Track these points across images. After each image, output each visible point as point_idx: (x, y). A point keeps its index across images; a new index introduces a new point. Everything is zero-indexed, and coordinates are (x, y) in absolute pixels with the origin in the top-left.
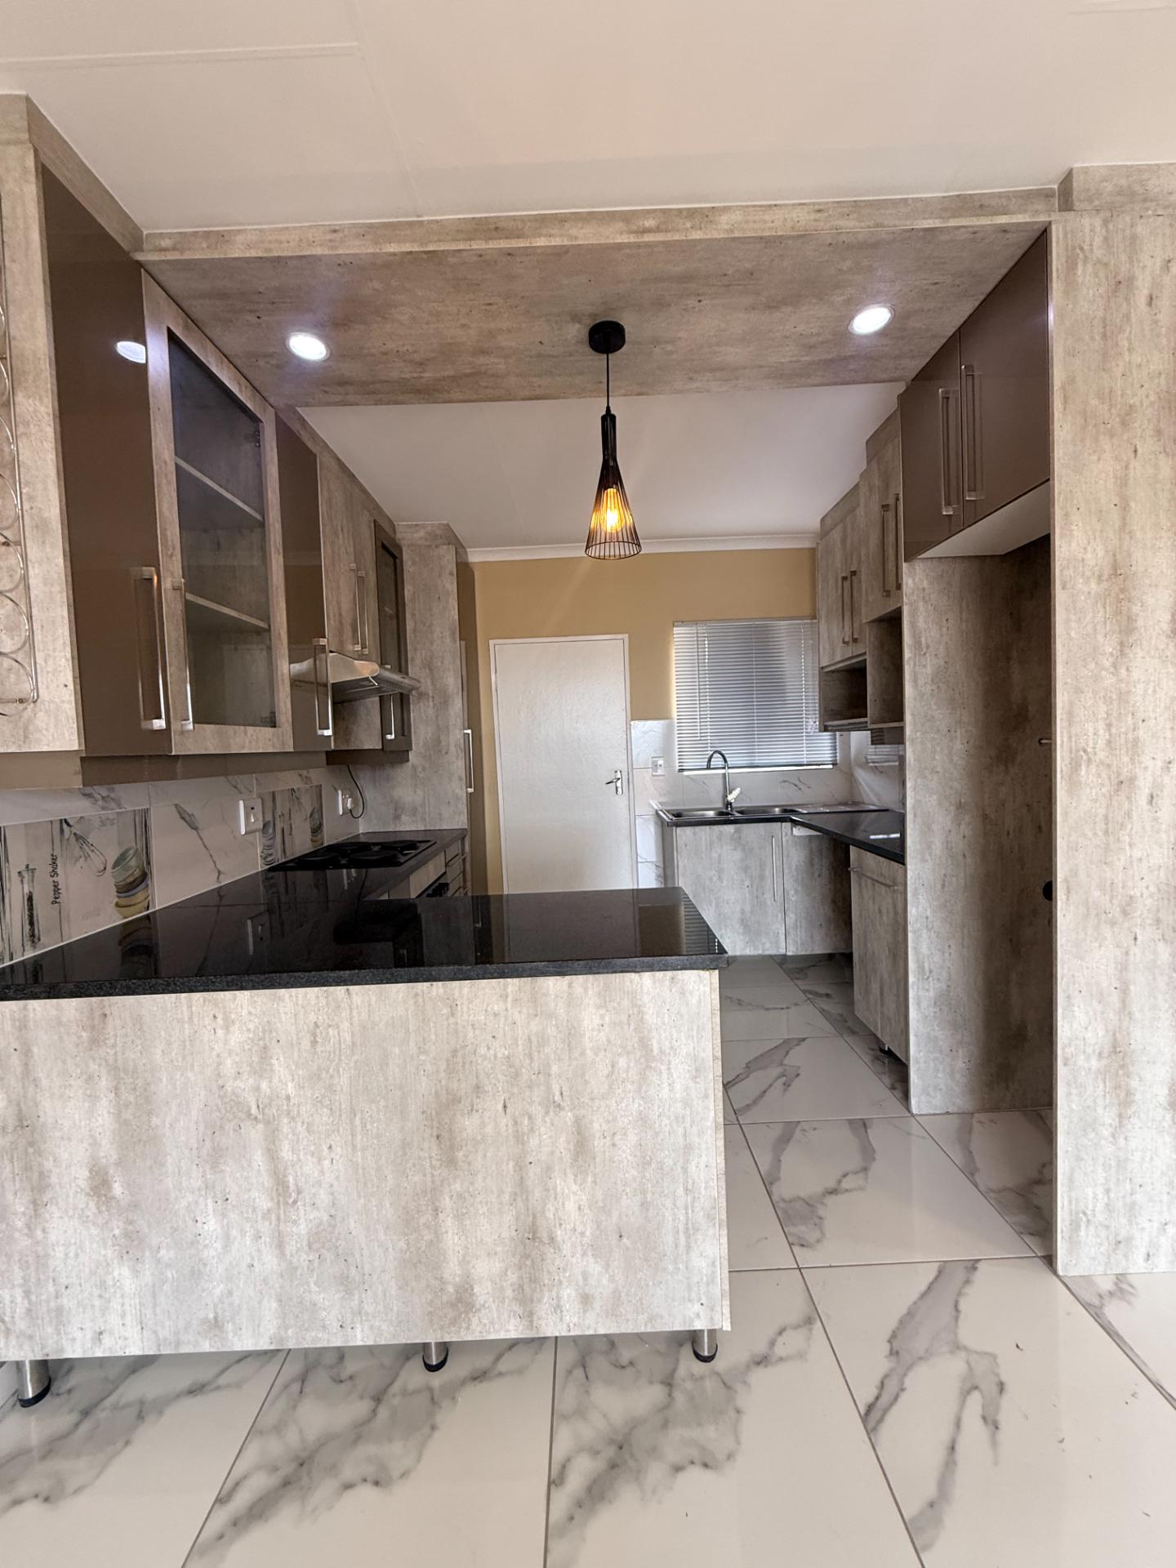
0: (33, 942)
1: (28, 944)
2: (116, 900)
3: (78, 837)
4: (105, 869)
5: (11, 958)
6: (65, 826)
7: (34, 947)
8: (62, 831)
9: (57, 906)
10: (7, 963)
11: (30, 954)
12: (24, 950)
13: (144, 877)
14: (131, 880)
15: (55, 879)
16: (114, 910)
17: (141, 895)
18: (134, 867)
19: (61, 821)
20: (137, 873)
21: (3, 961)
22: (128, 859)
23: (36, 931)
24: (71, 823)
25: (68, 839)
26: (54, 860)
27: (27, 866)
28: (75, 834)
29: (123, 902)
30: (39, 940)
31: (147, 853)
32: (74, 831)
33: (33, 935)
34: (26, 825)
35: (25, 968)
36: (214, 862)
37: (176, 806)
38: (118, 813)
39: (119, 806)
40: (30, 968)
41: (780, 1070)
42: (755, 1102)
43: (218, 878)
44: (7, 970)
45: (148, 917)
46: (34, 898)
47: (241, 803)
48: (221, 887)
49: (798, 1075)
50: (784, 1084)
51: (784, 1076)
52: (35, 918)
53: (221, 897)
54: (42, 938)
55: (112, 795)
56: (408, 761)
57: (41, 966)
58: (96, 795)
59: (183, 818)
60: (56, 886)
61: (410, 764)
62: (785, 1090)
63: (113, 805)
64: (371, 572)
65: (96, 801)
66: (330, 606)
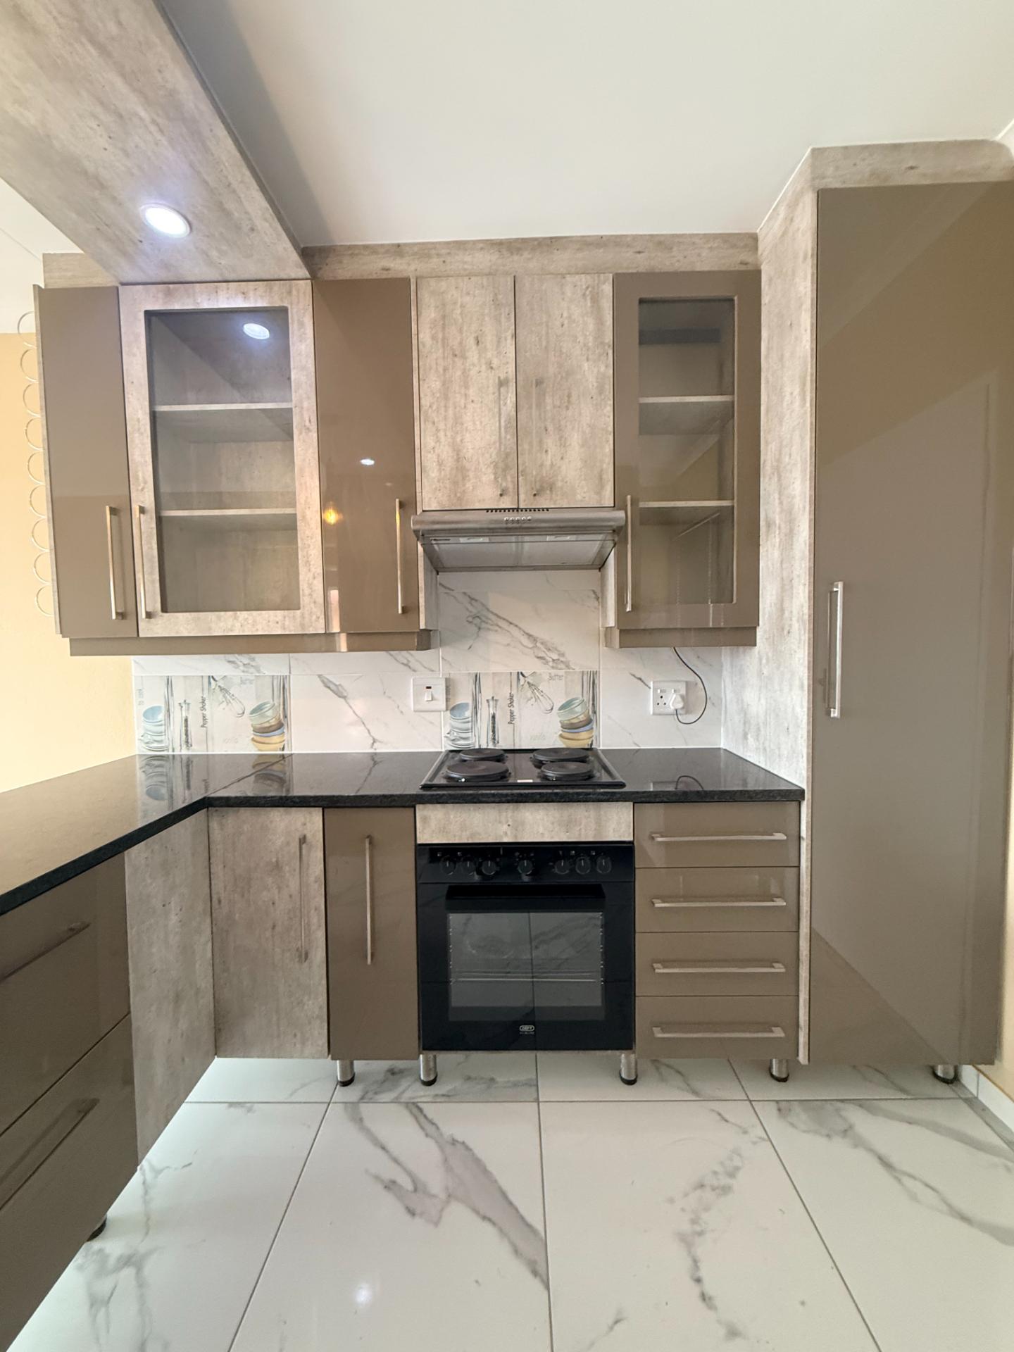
0: (188, 745)
1: (184, 746)
2: (253, 736)
3: (221, 689)
4: (244, 713)
5: (173, 751)
6: (212, 680)
7: (188, 749)
8: (210, 683)
9: (205, 729)
10: (171, 753)
11: (185, 752)
12: (181, 749)
13: (280, 726)
14: (267, 725)
15: (204, 712)
16: (251, 743)
17: (275, 738)
18: (270, 718)
19: (209, 677)
20: (273, 722)
21: (168, 750)
22: (265, 710)
23: (189, 740)
24: (217, 679)
25: (214, 689)
26: (203, 701)
27: (185, 701)
28: (219, 687)
29: (258, 738)
30: (191, 745)
31: (284, 708)
32: (218, 684)
33: (187, 742)
34: (185, 677)
35: (182, 759)
36: (369, 731)
37: (320, 676)
38: (256, 676)
39: (259, 671)
40: (184, 758)
43: (373, 744)
44: (171, 758)
46: (189, 720)
47: (411, 679)
52: (189, 732)
54: (193, 745)
55: (253, 663)
56: (756, 645)
57: (192, 762)
58: (238, 663)
59: (329, 688)
60: (204, 718)
61: (756, 649)
63: (253, 670)
64: (586, 365)
65: (238, 667)
66: (430, 455)
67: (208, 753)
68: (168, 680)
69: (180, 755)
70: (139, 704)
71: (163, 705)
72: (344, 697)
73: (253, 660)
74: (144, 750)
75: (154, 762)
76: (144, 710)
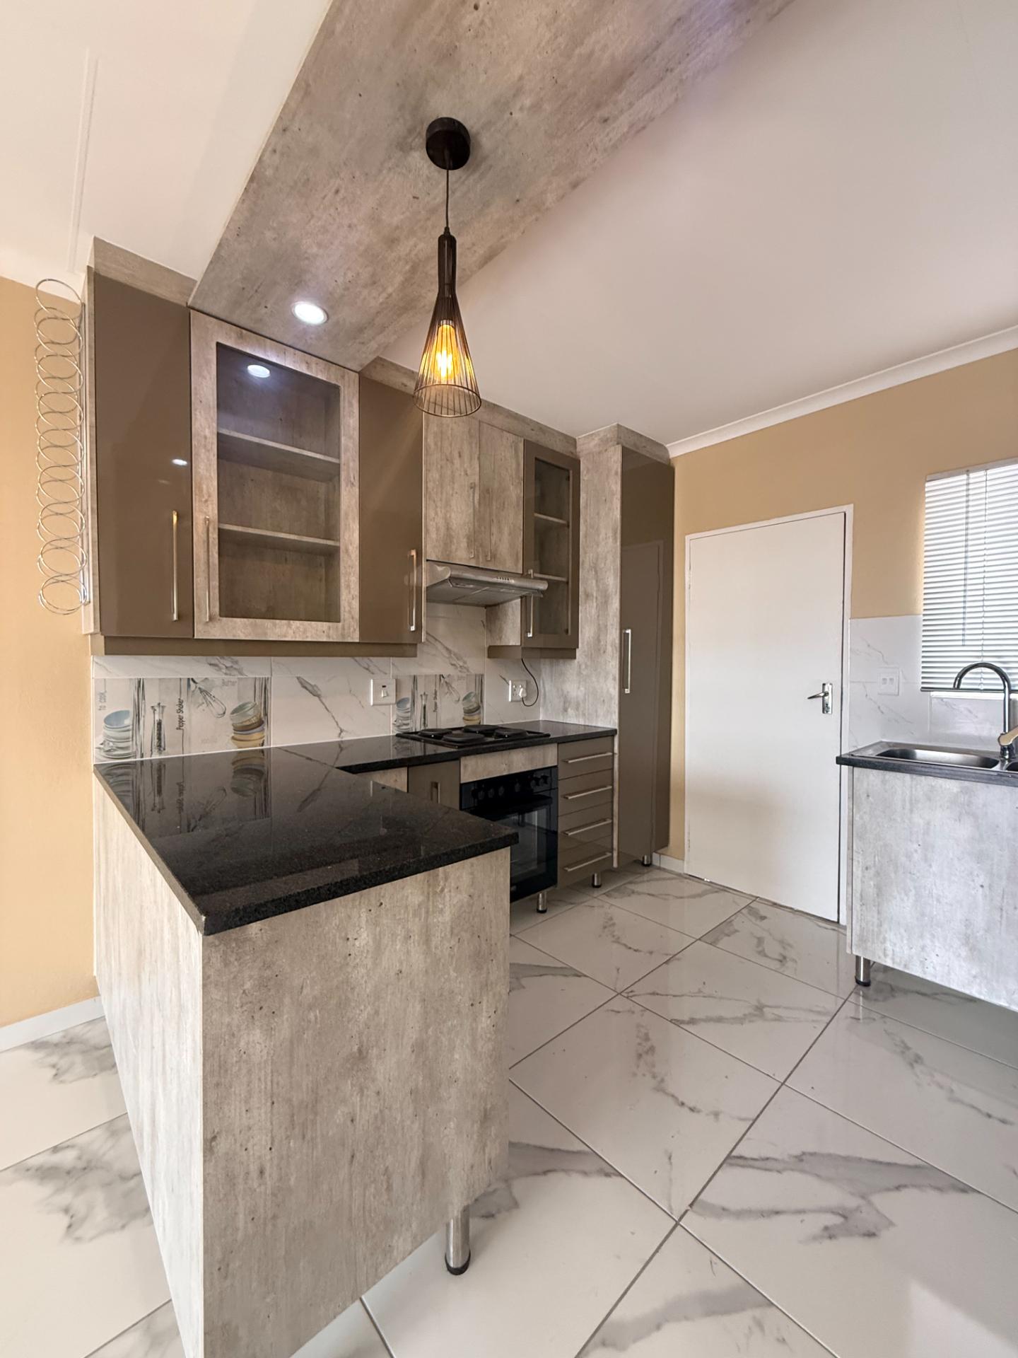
0: (160, 750)
1: (155, 751)
2: (233, 735)
3: (201, 691)
4: (224, 713)
5: (142, 756)
6: (191, 682)
7: (160, 754)
8: (189, 685)
9: (181, 731)
10: (138, 759)
11: (156, 756)
12: (152, 754)
13: (260, 723)
14: (248, 723)
15: (181, 714)
16: (231, 742)
17: (256, 735)
18: (251, 716)
19: (189, 679)
20: (254, 720)
21: (135, 757)
22: (246, 710)
23: (163, 744)
24: (197, 681)
25: (193, 691)
26: (181, 703)
27: (159, 704)
28: (200, 688)
29: (238, 737)
30: (164, 749)
31: (265, 708)
32: (198, 686)
33: (159, 746)
34: (160, 679)
35: (152, 764)
36: (337, 723)
37: (298, 678)
38: (238, 678)
39: (241, 674)
40: (155, 766)
41: (852, 1202)
42: (740, 1214)
43: (340, 734)
44: (139, 764)
45: (262, 751)
46: (163, 723)
47: (372, 681)
48: (342, 741)
49: (871, 1235)
50: (826, 1228)
51: (845, 1217)
52: (162, 736)
53: (342, 749)
54: (166, 748)
55: (235, 666)
56: (575, 658)
57: (165, 766)
58: (221, 665)
59: (306, 688)
60: (181, 719)
61: (576, 661)
62: (815, 1238)
63: (236, 673)
64: (512, 487)
65: (220, 669)
66: (431, 523)
67: (184, 755)
68: (139, 682)
69: (151, 760)
70: (100, 710)
71: (131, 709)
72: (319, 696)
73: (236, 662)
74: (105, 759)
75: (115, 771)
76: (105, 716)
